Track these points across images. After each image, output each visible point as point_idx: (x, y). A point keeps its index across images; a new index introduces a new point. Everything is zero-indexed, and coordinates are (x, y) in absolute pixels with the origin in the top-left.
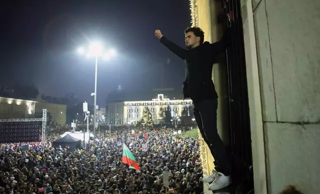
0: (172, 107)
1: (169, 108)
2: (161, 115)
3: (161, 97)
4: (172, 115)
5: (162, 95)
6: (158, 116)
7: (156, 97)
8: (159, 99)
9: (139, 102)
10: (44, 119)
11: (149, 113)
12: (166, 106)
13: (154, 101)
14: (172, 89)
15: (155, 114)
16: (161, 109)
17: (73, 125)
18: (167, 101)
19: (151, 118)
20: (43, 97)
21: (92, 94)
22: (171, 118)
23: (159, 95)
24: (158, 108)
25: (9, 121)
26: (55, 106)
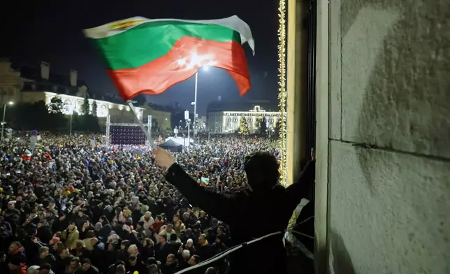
0: (267, 118)
1: (264, 119)
2: (257, 125)
3: (257, 109)
4: (267, 126)
5: (259, 107)
6: (254, 126)
7: (252, 108)
8: (255, 110)
9: (237, 112)
10: (150, 124)
11: (246, 123)
12: (262, 117)
13: (251, 112)
14: (268, 101)
15: (251, 124)
16: (257, 120)
17: (176, 131)
18: (264, 112)
19: (247, 127)
20: (150, 105)
21: (192, 103)
22: (266, 129)
23: (256, 107)
24: (254, 119)
25: (119, 125)
26: (160, 113)
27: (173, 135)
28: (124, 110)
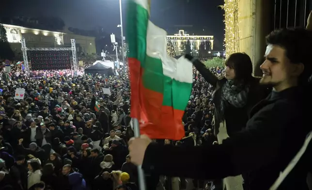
0: (191, 41)
1: (189, 42)
2: (182, 48)
3: (182, 33)
4: (191, 49)
5: (183, 31)
6: (179, 49)
7: (177, 33)
8: (180, 34)
10: (73, 48)
11: (172, 46)
12: (186, 41)
13: (176, 36)
14: (191, 26)
15: (177, 46)
16: (182, 43)
17: (103, 54)
18: (188, 36)
19: (173, 50)
21: (118, 26)
22: (191, 51)
23: (180, 31)
24: (179, 42)
26: (84, 37)
27: (101, 58)
28: (41, 34)
